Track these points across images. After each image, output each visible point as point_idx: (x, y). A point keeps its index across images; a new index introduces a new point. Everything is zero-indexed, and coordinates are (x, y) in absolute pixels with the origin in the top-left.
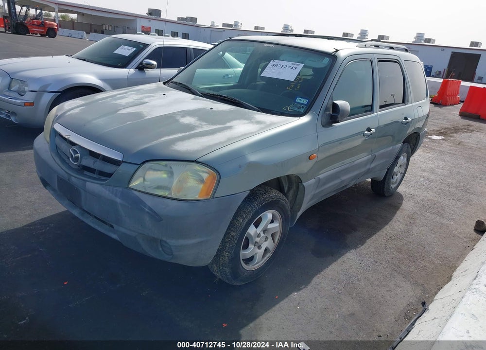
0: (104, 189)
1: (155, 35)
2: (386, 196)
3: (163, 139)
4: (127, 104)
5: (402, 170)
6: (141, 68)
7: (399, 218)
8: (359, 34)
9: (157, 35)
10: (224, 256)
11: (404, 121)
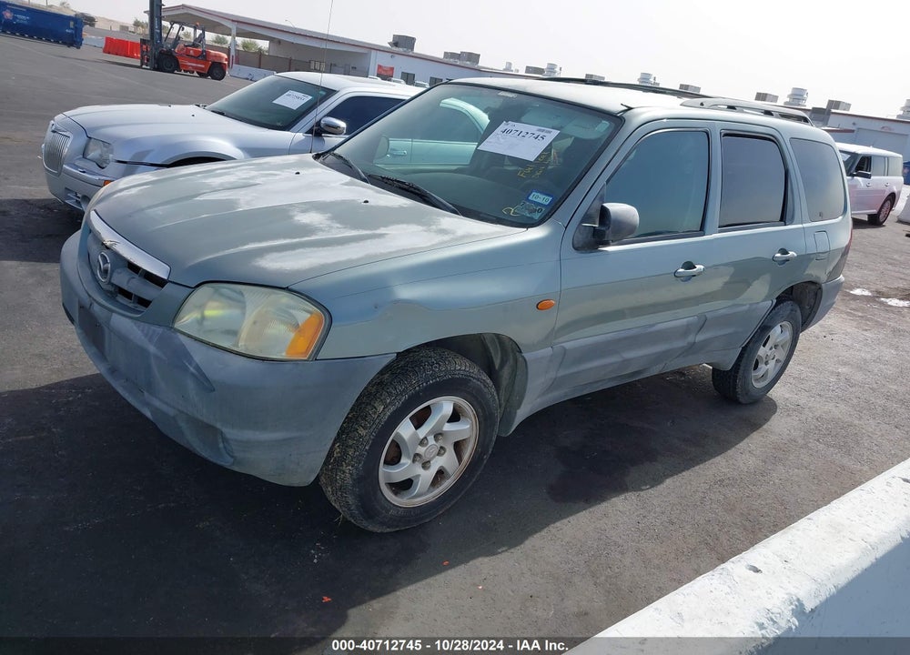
0: (135, 328)
1: (399, 82)
2: (740, 403)
3: (246, 247)
4: (221, 184)
5: (781, 355)
6: (318, 131)
7: (753, 447)
8: (789, 96)
9: (403, 81)
10: (344, 472)
11: (779, 255)
